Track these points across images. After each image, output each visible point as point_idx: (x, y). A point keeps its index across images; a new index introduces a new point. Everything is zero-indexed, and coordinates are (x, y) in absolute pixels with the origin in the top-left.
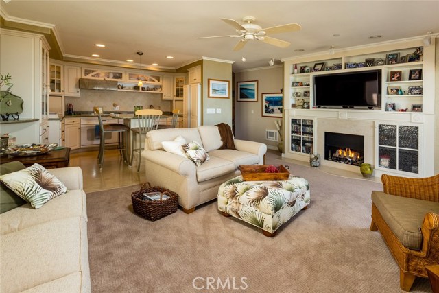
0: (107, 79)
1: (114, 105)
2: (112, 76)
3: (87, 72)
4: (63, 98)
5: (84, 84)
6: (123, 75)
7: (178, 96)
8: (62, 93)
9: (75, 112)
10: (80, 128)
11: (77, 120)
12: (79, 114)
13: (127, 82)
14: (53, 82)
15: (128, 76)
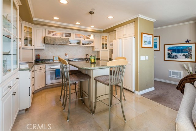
0: (62, 37)
1: (66, 55)
2: (64, 35)
3: (49, 32)
4: (34, 50)
5: (47, 40)
6: (72, 35)
7: (103, 48)
8: (32, 47)
9: (41, 60)
10: (45, 72)
11: (43, 66)
12: (44, 61)
13: (73, 39)
14: (26, 39)
15: (74, 35)
